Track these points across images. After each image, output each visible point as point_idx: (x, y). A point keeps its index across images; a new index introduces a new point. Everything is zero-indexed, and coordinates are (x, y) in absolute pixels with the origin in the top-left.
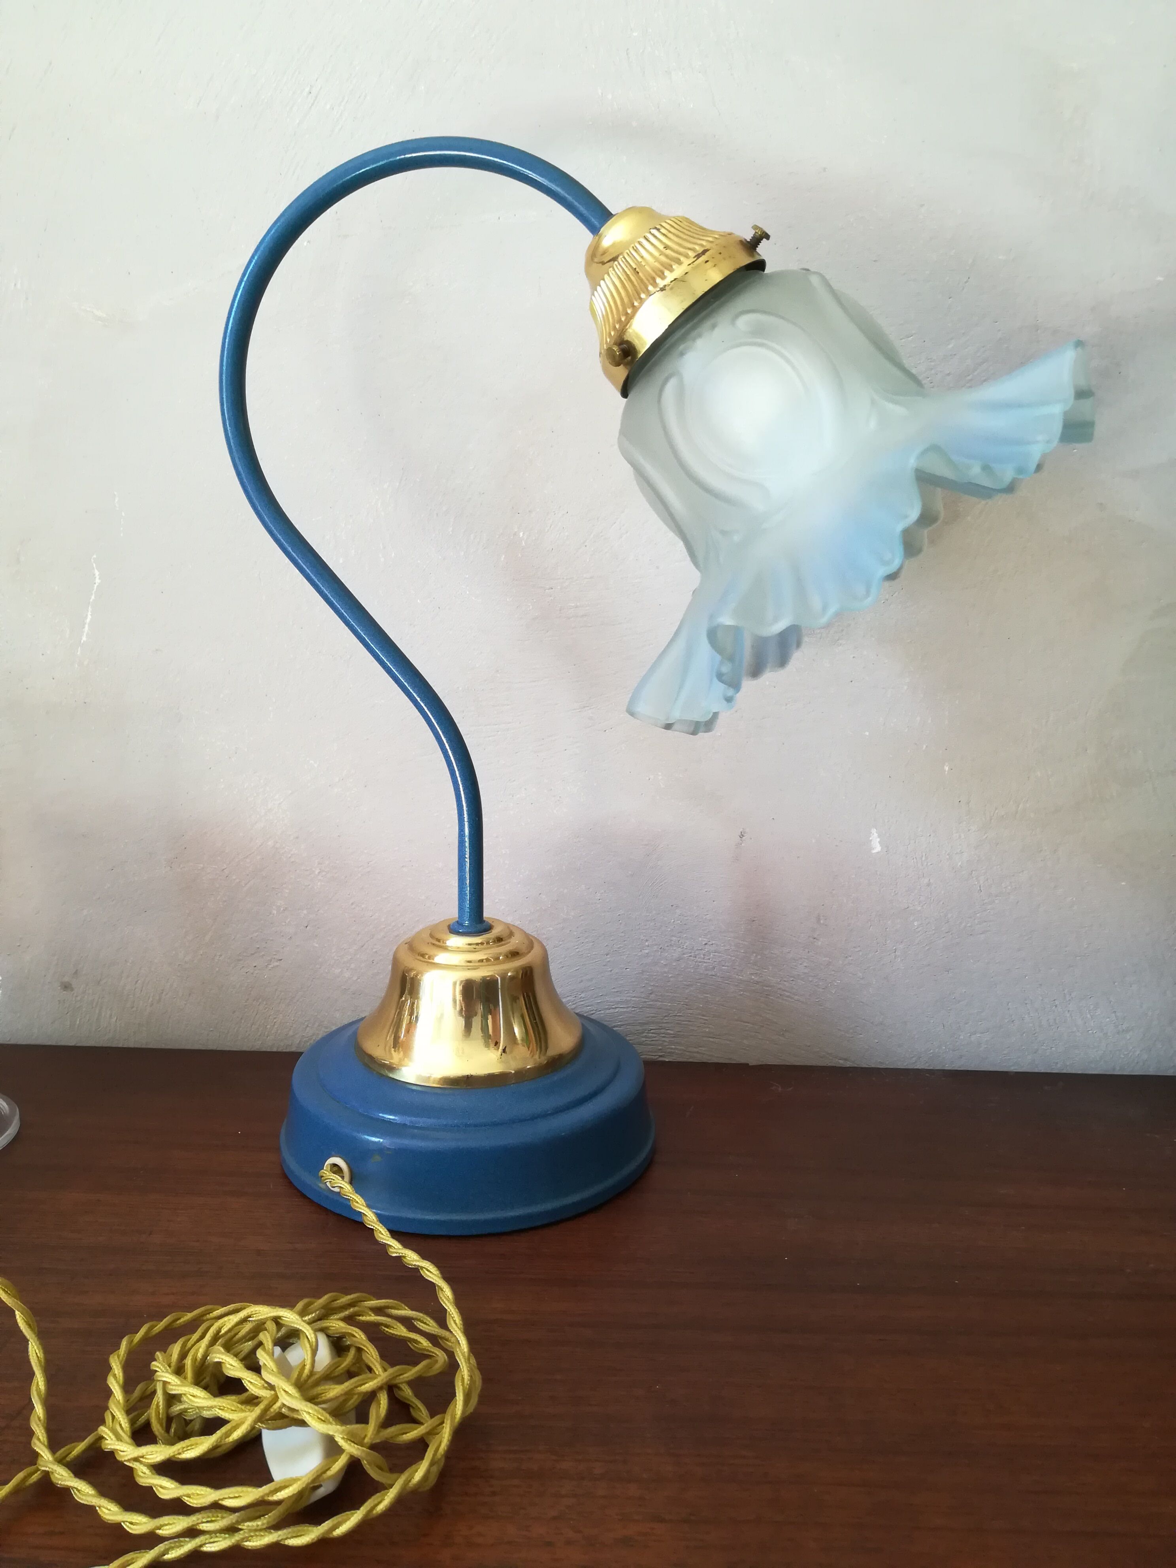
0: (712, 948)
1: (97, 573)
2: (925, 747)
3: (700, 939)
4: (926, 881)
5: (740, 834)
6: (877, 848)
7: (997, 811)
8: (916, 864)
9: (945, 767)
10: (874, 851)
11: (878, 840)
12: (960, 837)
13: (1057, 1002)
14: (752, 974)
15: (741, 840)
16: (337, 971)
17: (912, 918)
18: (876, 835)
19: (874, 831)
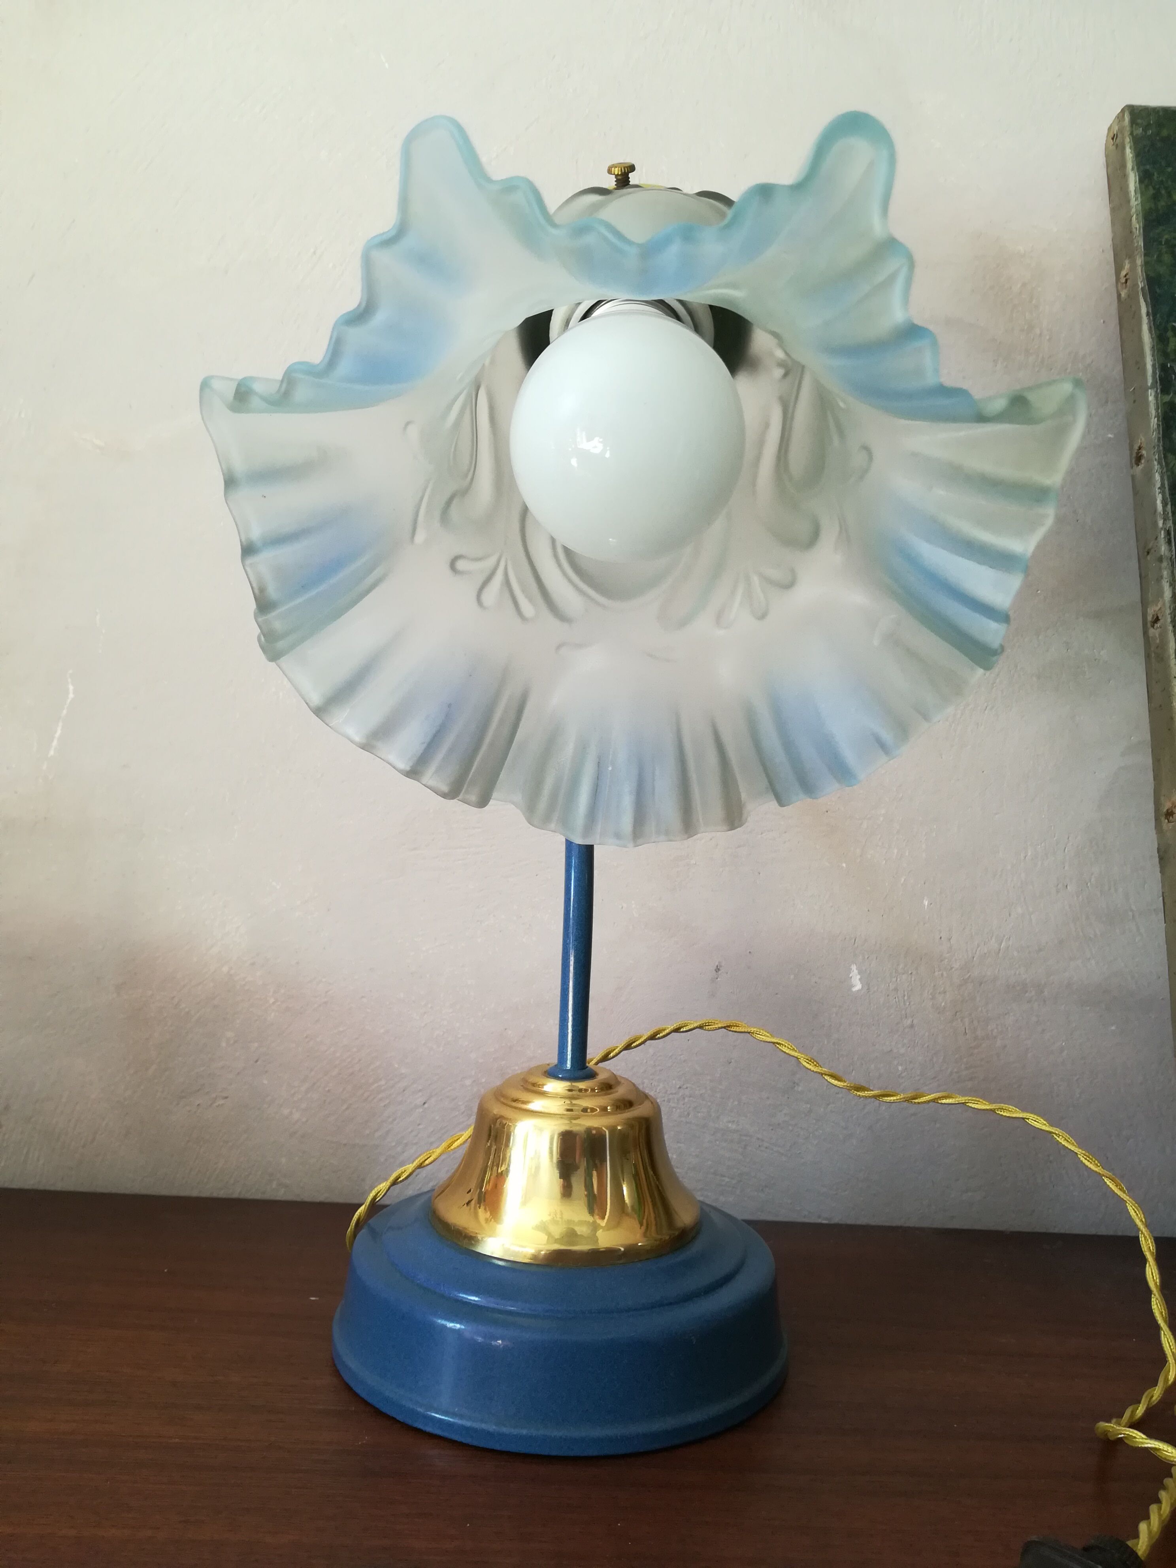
0: (687, 1092)
1: (71, 688)
2: (903, 880)
3: (674, 1082)
4: (909, 1022)
5: (715, 967)
6: (858, 986)
7: (979, 949)
8: (898, 1003)
9: (925, 901)
10: (855, 989)
11: (859, 977)
12: (942, 975)
13: (1051, 1158)
14: (729, 1122)
15: (717, 975)
16: (286, 1112)
17: (895, 1062)
18: (856, 971)
19: (854, 967)
